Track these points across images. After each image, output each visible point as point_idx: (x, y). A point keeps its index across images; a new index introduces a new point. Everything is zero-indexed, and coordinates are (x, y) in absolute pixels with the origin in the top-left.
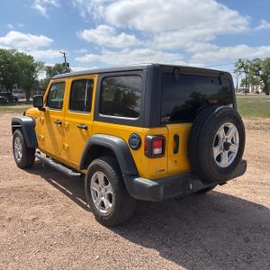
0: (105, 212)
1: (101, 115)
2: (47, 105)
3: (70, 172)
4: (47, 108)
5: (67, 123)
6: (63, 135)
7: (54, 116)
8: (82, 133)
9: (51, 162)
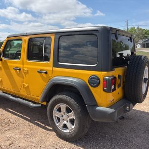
0: (67, 131)
1: (60, 63)
2: (4, 56)
3: (31, 104)
4: (4, 59)
5: (26, 69)
6: (23, 77)
7: (12, 64)
8: (42, 76)
9: (10, 97)
